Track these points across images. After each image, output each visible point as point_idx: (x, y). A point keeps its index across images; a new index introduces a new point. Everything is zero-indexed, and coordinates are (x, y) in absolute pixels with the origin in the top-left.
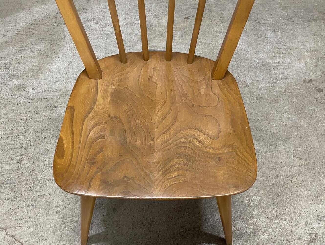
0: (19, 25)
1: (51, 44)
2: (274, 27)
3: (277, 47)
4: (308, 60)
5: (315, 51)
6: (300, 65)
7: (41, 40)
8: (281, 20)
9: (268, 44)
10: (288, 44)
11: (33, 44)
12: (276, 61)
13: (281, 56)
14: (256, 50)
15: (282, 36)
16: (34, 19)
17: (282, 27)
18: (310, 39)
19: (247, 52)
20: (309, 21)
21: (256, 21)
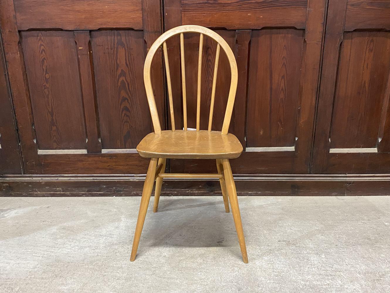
0: (37, 248)
1: (68, 266)
2: (316, 250)
3: (324, 269)
4: (363, 282)
5: (368, 273)
6: (355, 287)
7: (58, 262)
8: (323, 244)
9: (313, 267)
10: (335, 266)
11: (48, 266)
12: (325, 284)
13: (330, 278)
14: (300, 272)
15: (327, 259)
16: (56, 243)
17: (326, 251)
18: (359, 261)
19: (290, 274)
20: (353, 245)
21: (296, 245)
